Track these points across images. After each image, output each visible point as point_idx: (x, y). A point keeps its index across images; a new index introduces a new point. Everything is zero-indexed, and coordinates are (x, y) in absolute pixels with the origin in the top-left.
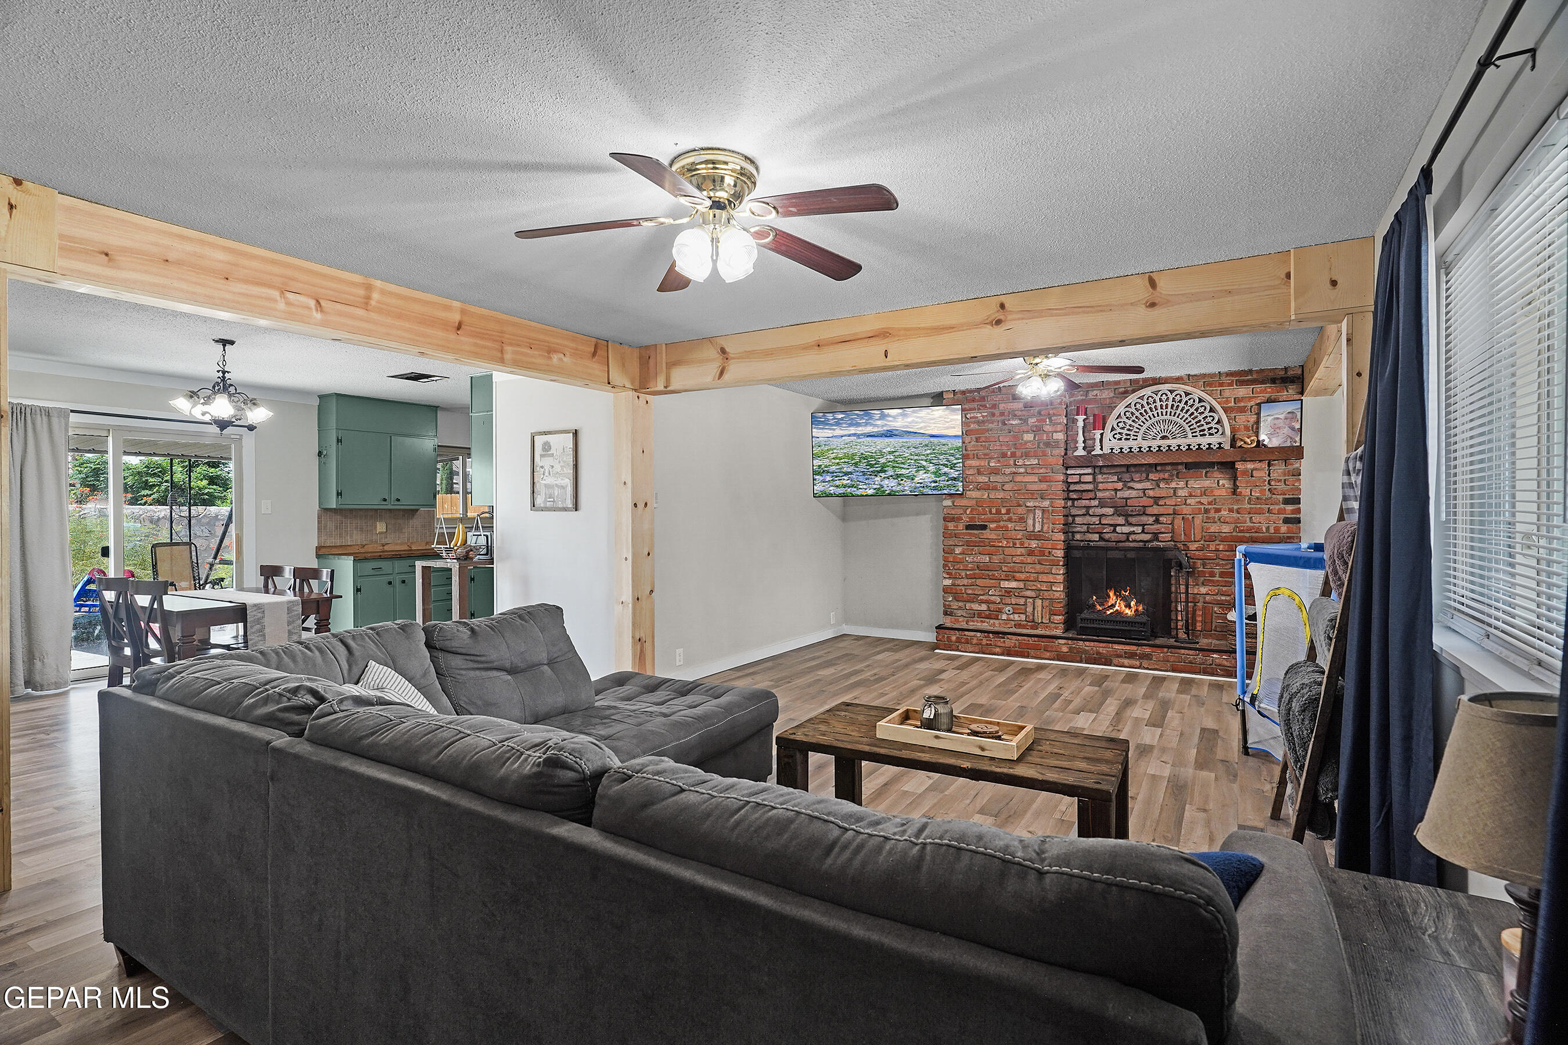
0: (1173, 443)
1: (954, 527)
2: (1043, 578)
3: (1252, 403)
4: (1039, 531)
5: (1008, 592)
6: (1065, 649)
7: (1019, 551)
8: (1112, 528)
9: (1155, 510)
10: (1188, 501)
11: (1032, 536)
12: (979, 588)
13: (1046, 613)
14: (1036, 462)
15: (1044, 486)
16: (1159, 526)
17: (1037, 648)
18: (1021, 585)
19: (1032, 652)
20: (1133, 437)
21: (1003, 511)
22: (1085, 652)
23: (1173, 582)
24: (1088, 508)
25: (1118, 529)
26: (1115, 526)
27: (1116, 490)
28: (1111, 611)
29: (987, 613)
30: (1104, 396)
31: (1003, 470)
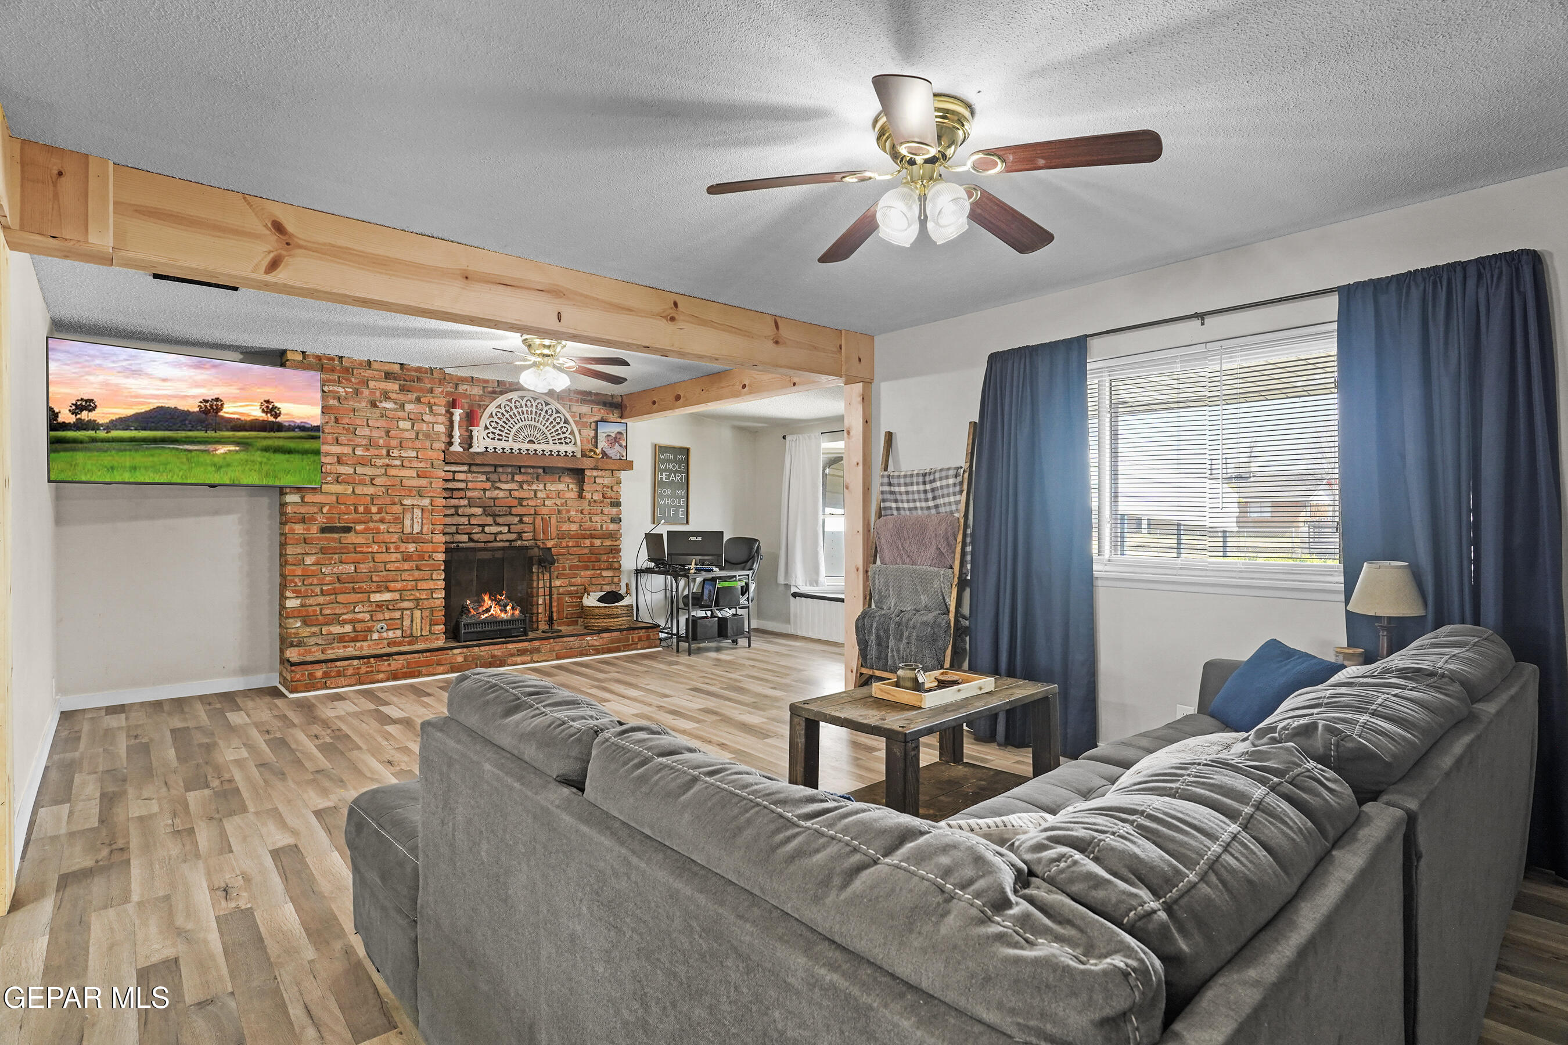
0: (539, 447)
1: (304, 529)
2: (422, 585)
3: (591, 420)
4: (418, 533)
5: (380, 606)
6: (460, 659)
7: (394, 557)
8: (481, 528)
9: (519, 510)
10: (546, 503)
11: (407, 538)
12: (341, 606)
13: (426, 624)
14: (414, 454)
15: (423, 482)
16: (523, 525)
17: (428, 664)
18: (397, 596)
19: (424, 670)
20: (504, 438)
21: (374, 509)
22: (479, 657)
23: (535, 578)
24: (457, 507)
25: (487, 529)
26: (483, 526)
27: (485, 490)
28: (486, 615)
29: (352, 635)
30: (473, 393)
31: (373, 460)
